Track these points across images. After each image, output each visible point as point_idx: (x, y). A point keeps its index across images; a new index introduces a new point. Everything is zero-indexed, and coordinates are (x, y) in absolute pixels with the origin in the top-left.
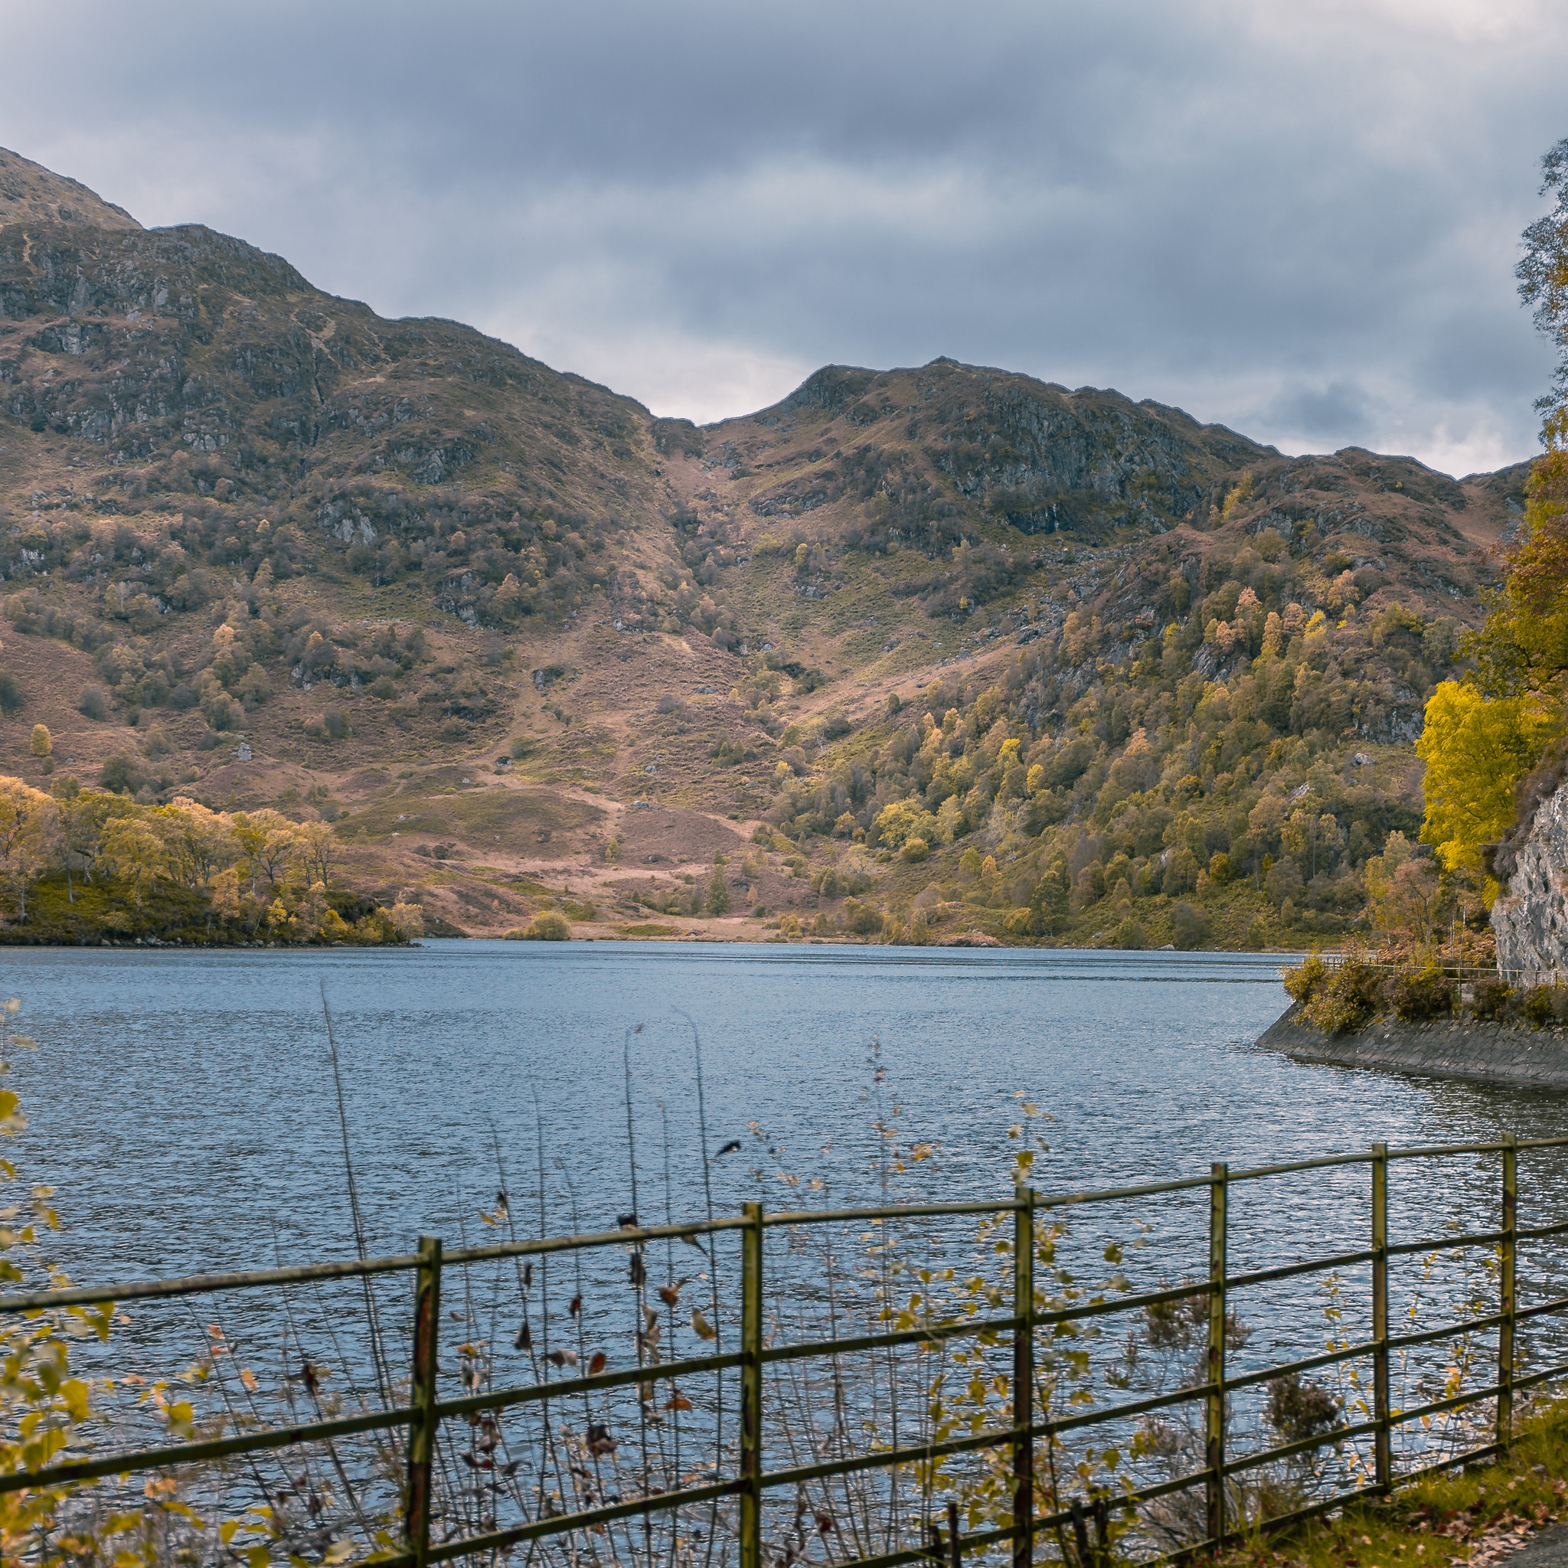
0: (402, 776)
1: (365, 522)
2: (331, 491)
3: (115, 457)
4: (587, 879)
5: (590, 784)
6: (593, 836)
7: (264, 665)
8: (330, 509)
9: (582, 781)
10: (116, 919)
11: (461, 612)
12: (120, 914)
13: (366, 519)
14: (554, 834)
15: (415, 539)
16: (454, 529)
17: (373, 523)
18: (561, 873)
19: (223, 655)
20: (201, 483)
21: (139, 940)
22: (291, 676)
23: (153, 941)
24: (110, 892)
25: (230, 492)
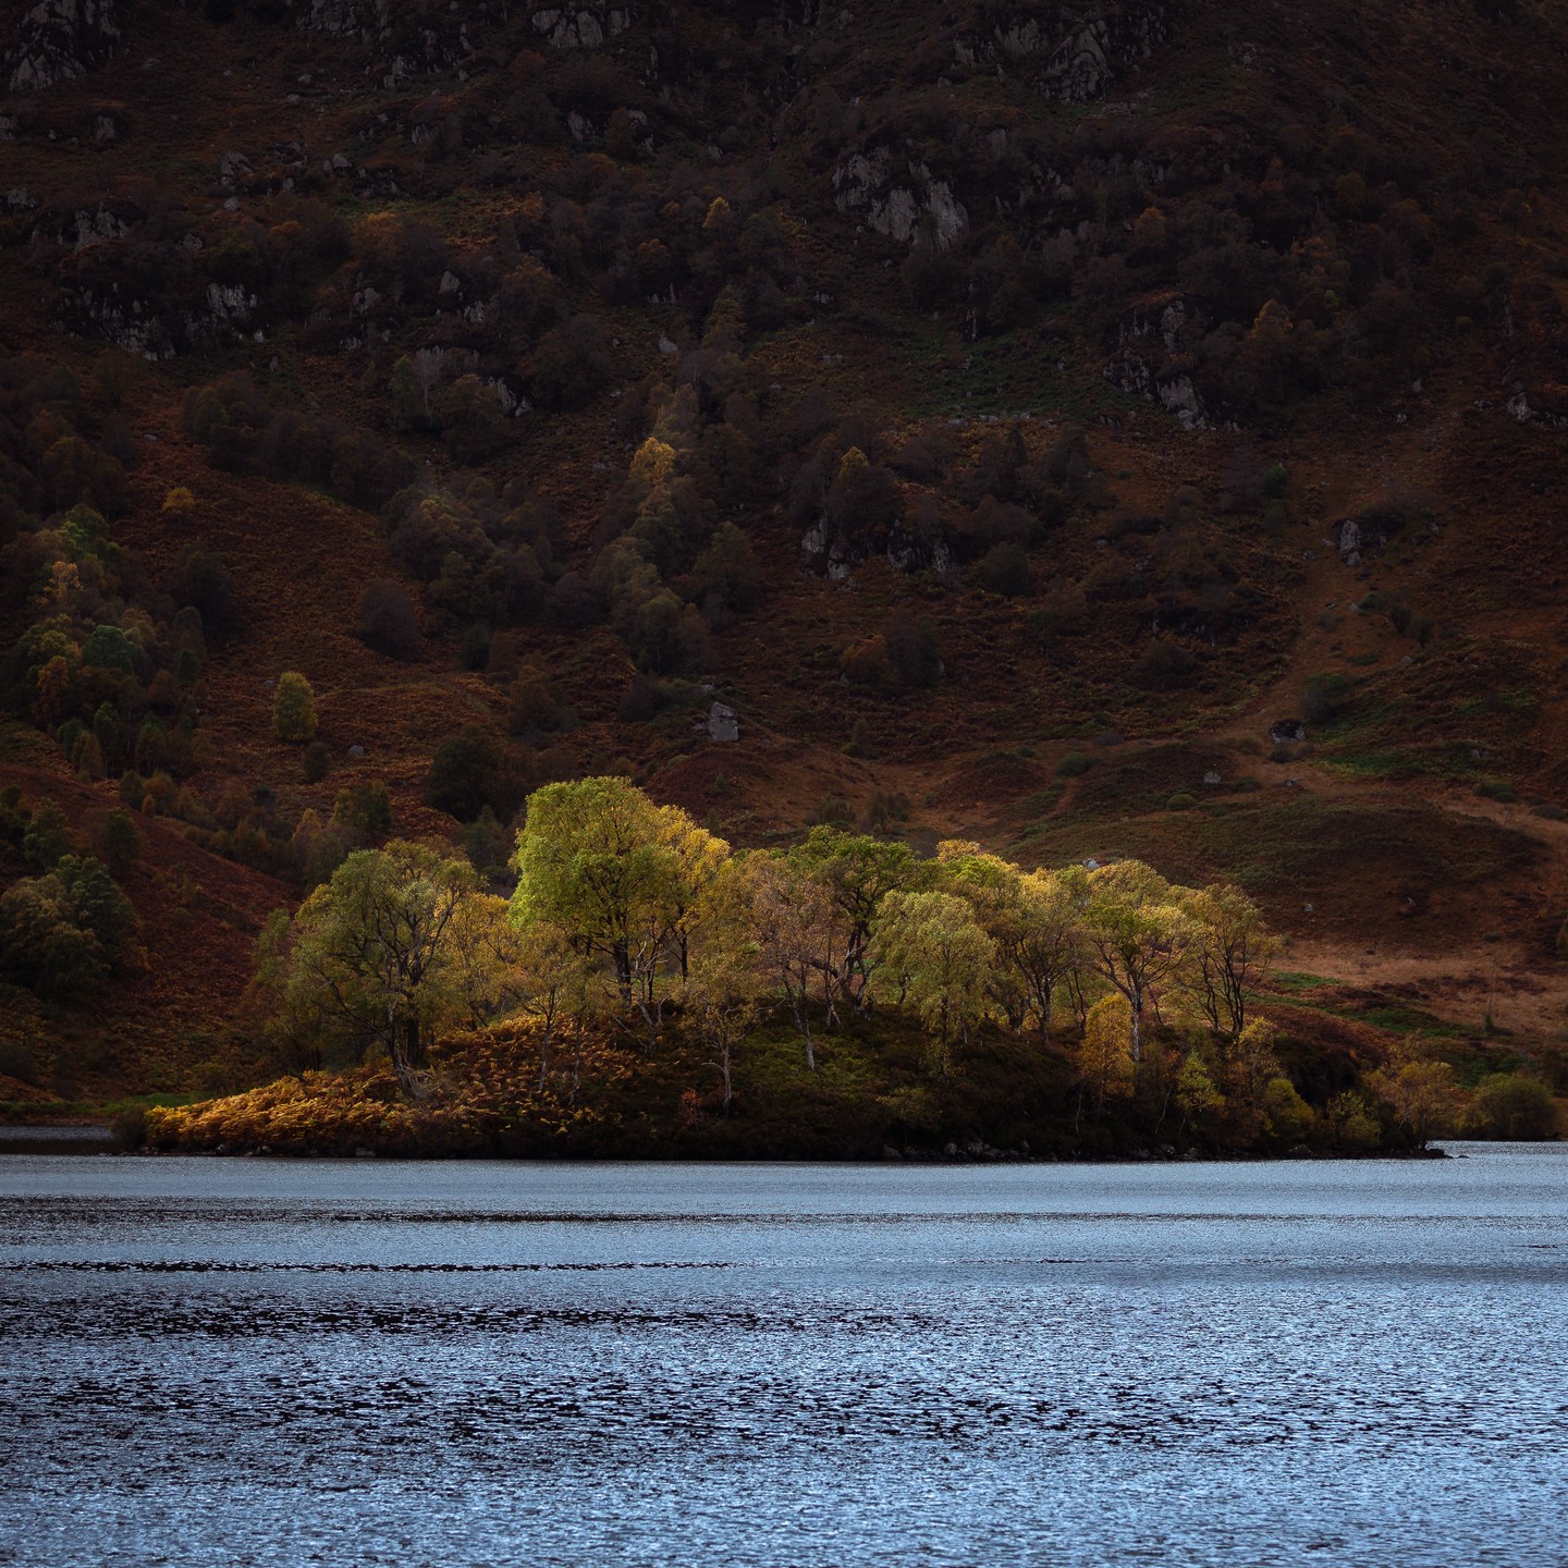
0: (1068, 771)
1: (939, 193)
2: (862, 126)
3: (388, 71)
4: (1524, 998)
5: (1490, 780)
6: (1524, 901)
7: (742, 526)
8: (861, 168)
9: (1471, 774)
10: (907, 1100)
11: (1164, 391)
12: (917, 1092)
13: (944, 187)
14: (1435, 896)
15: (1053, 230)
16: (1137, 203)
17: (959, 196)
18: (1465, 985)
19: (654, 507)
20: (576, 122)
21: (952, 1147)
22: (801, 551)
23: (978, 1148)
24: (879, 1045)
25: (640, 136)
